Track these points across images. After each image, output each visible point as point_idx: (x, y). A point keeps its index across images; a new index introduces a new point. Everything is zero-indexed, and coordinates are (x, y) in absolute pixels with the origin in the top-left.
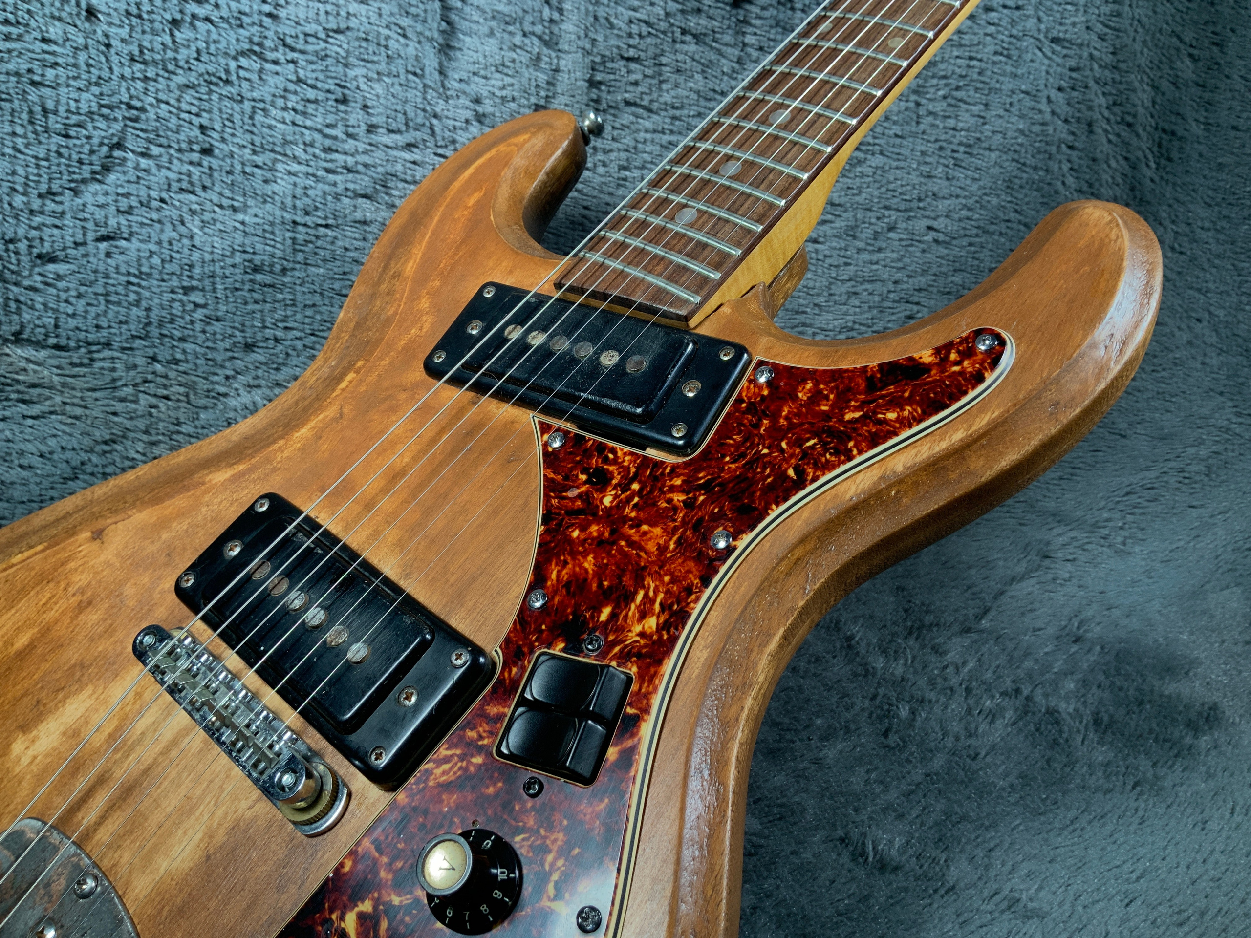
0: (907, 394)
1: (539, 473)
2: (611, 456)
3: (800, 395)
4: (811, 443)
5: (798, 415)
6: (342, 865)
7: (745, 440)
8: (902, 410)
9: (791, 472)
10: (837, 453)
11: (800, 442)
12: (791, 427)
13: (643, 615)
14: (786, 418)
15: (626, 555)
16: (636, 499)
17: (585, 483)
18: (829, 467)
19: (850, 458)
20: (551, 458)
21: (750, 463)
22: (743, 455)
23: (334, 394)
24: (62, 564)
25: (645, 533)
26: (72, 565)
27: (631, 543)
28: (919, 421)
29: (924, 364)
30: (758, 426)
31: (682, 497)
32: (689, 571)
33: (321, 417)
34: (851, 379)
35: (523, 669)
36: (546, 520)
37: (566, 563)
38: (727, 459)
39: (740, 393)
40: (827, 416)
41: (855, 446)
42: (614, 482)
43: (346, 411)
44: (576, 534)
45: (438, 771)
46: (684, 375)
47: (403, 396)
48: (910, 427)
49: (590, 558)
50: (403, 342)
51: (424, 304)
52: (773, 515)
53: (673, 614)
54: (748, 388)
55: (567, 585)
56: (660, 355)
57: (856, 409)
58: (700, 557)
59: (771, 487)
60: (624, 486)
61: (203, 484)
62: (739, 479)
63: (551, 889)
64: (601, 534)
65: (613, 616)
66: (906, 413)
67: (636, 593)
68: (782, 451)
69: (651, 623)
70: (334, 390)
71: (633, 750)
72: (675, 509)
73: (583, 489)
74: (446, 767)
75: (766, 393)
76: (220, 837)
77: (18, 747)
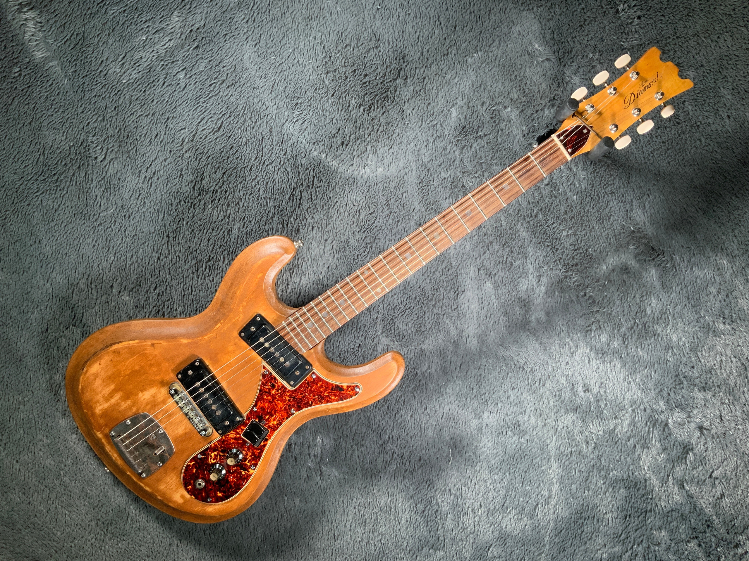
1: (261, 379)
2: (276, 382)
4: (316, 397)
5: (316, 389)
6: (212, 445)
7: (304, 390)
8: (336, 397)
11: (314, 396)
13: (274, 420)
15: (274, 406)
16: (279, 394)
18: (317, 404)
19: (322, 404)
20: (264, 376)
23: (215, 329)
24: (144, 350)
26: (146, 351)
28: (337, 401)
31: (288, 398)
33: (211, 334)
34: (329, 385)
35: (249, 421)
36: (260, 391)
39: (307, 378)
40: (321, 392)
41: (323, 402)
42: (276, 388)
44: (265, 397)
45: (231, 435)
46: (297, 369)
48: (335, 402)
50: (234, 321)
52: (304, 410)
53: (279, 422)
54: (309, 377)
56: (293, 364)
58: (288, 413)
59: (305, 404)
60: (278, 390)
62: (300, 399)
63: (248, 461)
65: (269, 418)
67: (274, 415)
68: (310, 396)
70: (215, 327)
71: (266, 444)
72: (286, 400)
73: (269, 387)
74: (233, 434)
75: (312, 380)
77: (140, 395)
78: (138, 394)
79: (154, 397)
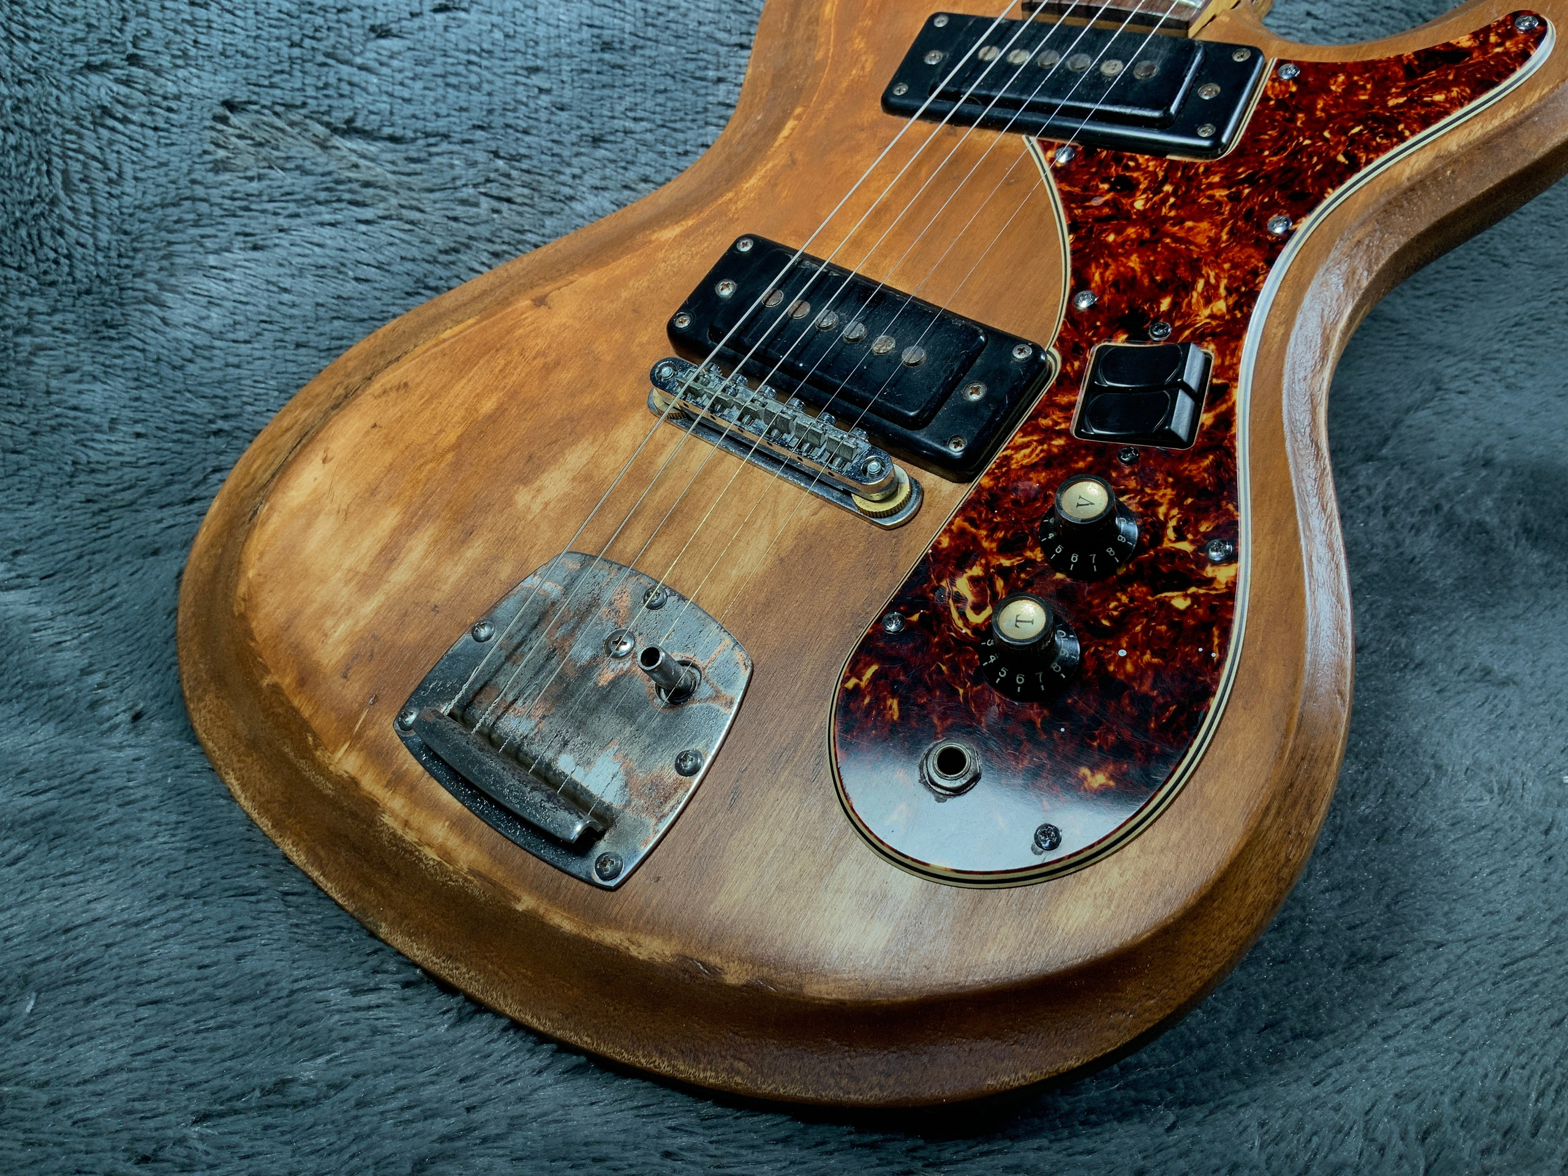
0: (1451, 77)
2: (1132, 164)
3: (1333, 88)
4: (1357, 130)
5: (1336, 105)
6: (939, 542)
7: (1281, 135)
8: (1450, 91)
9: (1341, 158)
10: (1387, 136)
11: (1345, 130)
12: (1330, 118)
13: (1208, 301)
14: (1322, 110)
15: (1175, 250)
16: (1172, 200)
17: (1108, 191)
18: (1381, 149)
19: (1403, 139)
20: (1060, 173)
21: (1293, 154)
22: (1284, 148)
23: (777, 144)
24: (508, 332)
25: (1191, 229)
26: (519, 332)
27: (1175, 238)
28: (1471, 99)
29: (1463, 48)
30: (1293, 119)
31: (1225, 192)
32: (1250, 257)
33: (769, 166)
34: (1387, 69)
35: (1085, 361)
36: (1071, 230)
37: (1107, 266)
38: (1266, 153)
39: (1265, 92)
40: (1367, 104)
41: (1406, 128)
42: (1142, 187)
43: (799, 156)
44: (1111, 238)
45: (1019, 456)
46: (1200, 81)
47: (863, 136)
48: (1462, 105)
49: (1134, 257)
50: (844, 85)
51: (859, 44)
52: (1329, 199)
53: (1241, 295)
54: (1273, 87)
55: (1115, 284)
56: (1169, 60)
57: (1398, 95)
58: (1258, 243)
59: (1322, 173)
60: (1155, 189)
61: (650, 242)
62: (1285, 170)
63: (1171, 534)
64: (1140, 236)
65: (1175, 305)
66: (1454, 94)
67: (1195, 282)
68: (1326, 140)
69: (1220, 306)
70: (775, 139)
71: (1231, 411)
72: (1219, 204)
73: (1108, 197)
74: (1027, 451)
75: (1294, 89)
76: (789, 543)
77: (522, 497)
78: (509, 502)
79: (585, 477)
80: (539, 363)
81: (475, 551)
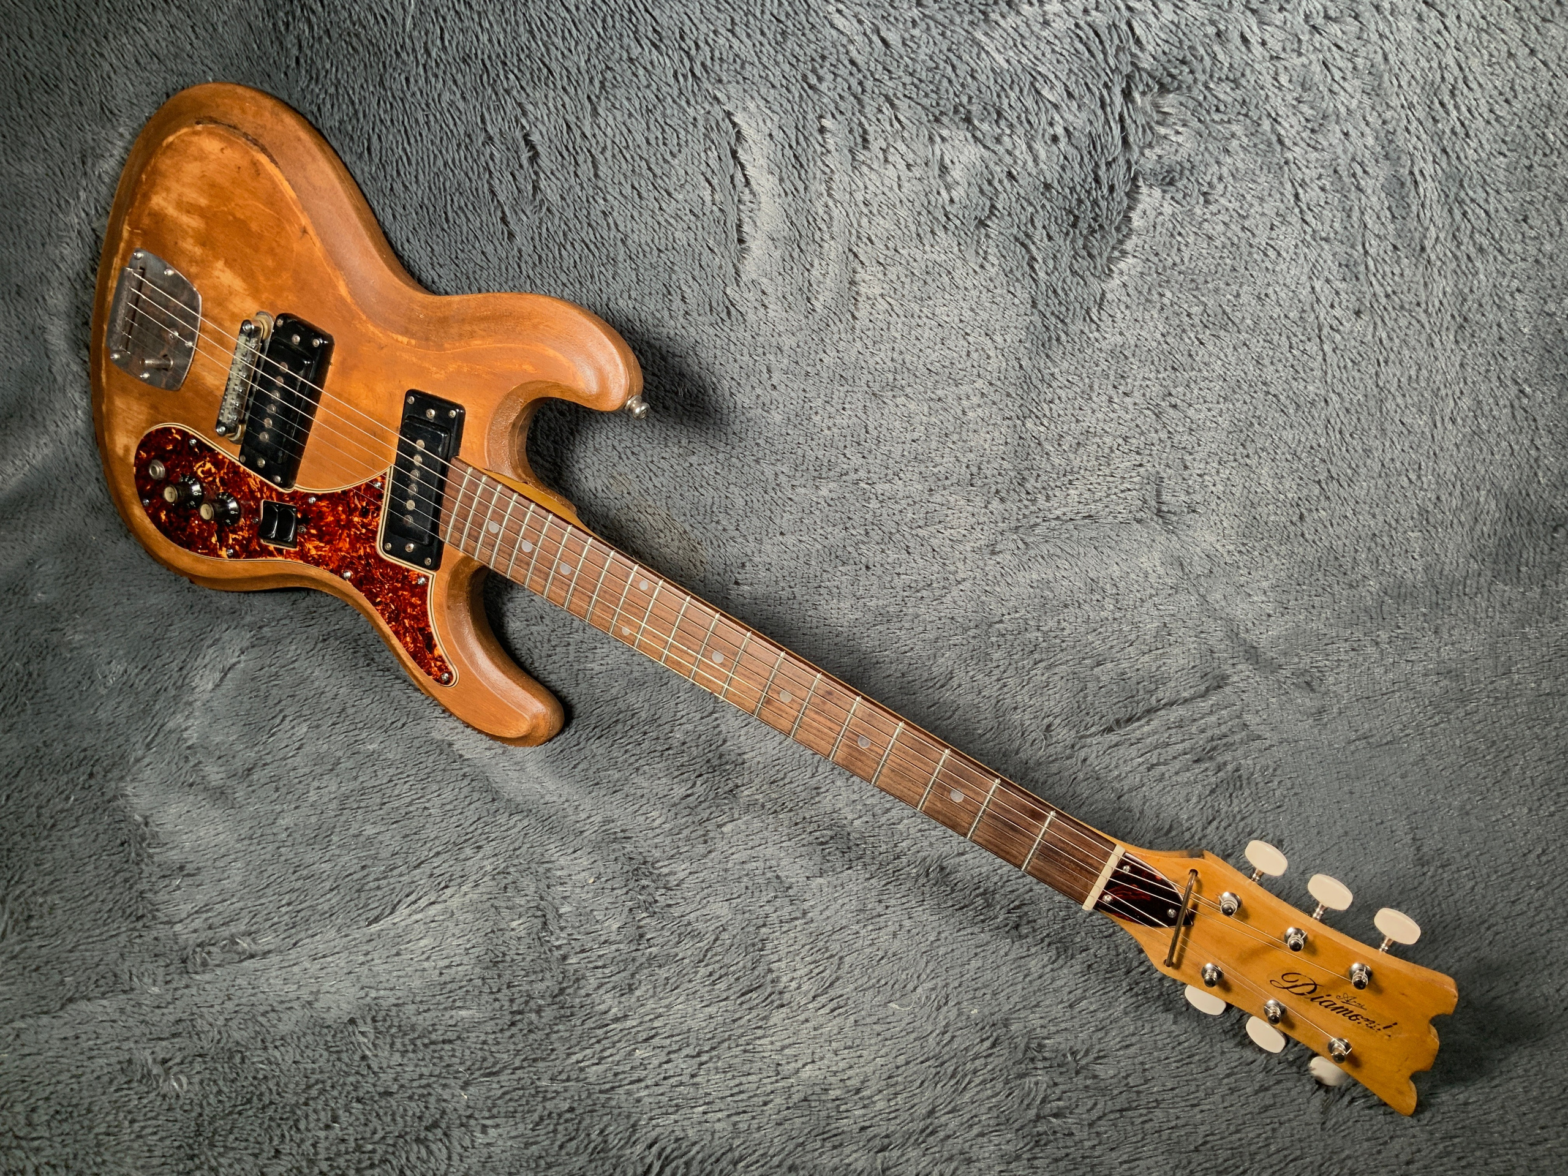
0: (418, 645)
1: (363, 481)
2: (375, 515)
3: (413, 598)
4: (392, 606)
5: (403, 599)
7: (390, 577)
9: (378, 599)
10: (388, 617)
12: (397, 596)
14: (401, 594)
19: (387, 623)
20: (371, 485)
21: (380, 581)
22: (383, 577)
25: (345, 540)
27: (341, 535)
28: (407, 650)
29: (433, 651)
30: (396, 581)
32: (334, 563)
36: (344, 492)
37: (329, 508)
38: (380, 570)
39: (411, 570)
42: (364, 520)
43: (385, 350)
46: (414, 544)
49: (333, 518)
54: (414, 574)
55: (321, 511)
57: (409, 624)
58: (340, 567)
60: (364, 525)
62: (373, 578)
64: (342, 520)
65: (313, 536)
69: (313, 552)
70: (396, 333)
77: (221, 264)
78: (217, 259)
80: (274, 244)
81: (198, 251)
